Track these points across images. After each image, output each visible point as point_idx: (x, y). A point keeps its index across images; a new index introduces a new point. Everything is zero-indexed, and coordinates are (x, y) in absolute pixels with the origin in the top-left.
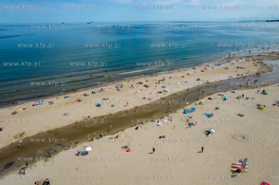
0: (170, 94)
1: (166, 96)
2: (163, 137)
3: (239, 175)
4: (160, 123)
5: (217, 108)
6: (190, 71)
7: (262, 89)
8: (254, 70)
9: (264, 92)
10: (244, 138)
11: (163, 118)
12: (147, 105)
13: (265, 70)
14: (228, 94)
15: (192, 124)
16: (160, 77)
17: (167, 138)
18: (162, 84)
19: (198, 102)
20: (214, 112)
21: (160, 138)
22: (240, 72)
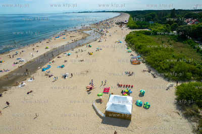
0: (26, 62)
1: (23, 64)
2: (31, 92)
3: (92, 91)
4: (24, 84)
5: (66, 61)
6: (39, 44)
7: (88, 45)
8: (81, 37)
9: (90, 46)
10: (88, 72)
11: (26, 80)
12: (6, 75)
13: (86, 36)
14: (70, 52)
15: (52, 76)
16: (12, 53)
17: (34, 91)
18: (16, 57)
19: (51, 62)
20: (65, 64)
21: (28, 93)
22: (73, 39)
